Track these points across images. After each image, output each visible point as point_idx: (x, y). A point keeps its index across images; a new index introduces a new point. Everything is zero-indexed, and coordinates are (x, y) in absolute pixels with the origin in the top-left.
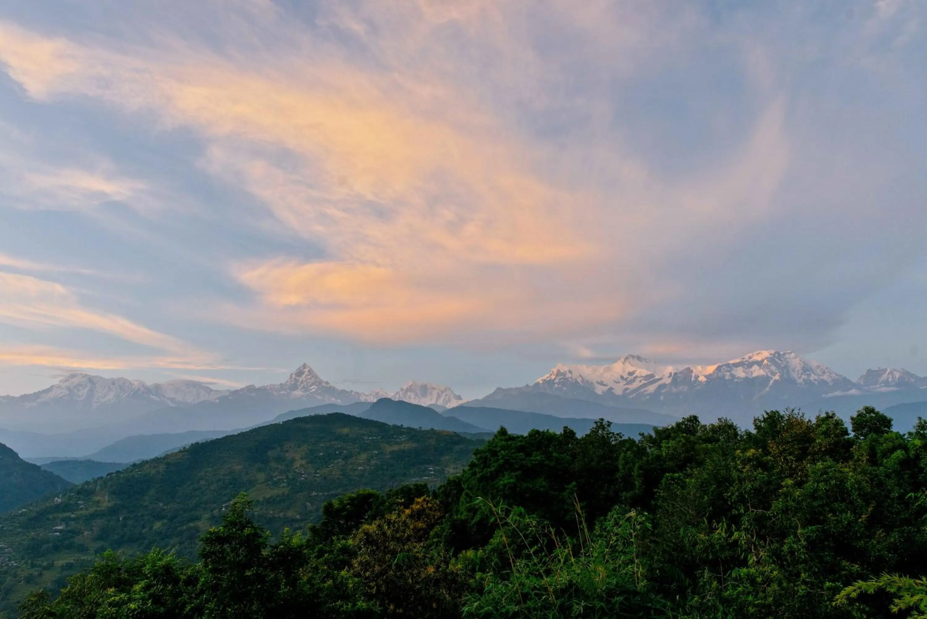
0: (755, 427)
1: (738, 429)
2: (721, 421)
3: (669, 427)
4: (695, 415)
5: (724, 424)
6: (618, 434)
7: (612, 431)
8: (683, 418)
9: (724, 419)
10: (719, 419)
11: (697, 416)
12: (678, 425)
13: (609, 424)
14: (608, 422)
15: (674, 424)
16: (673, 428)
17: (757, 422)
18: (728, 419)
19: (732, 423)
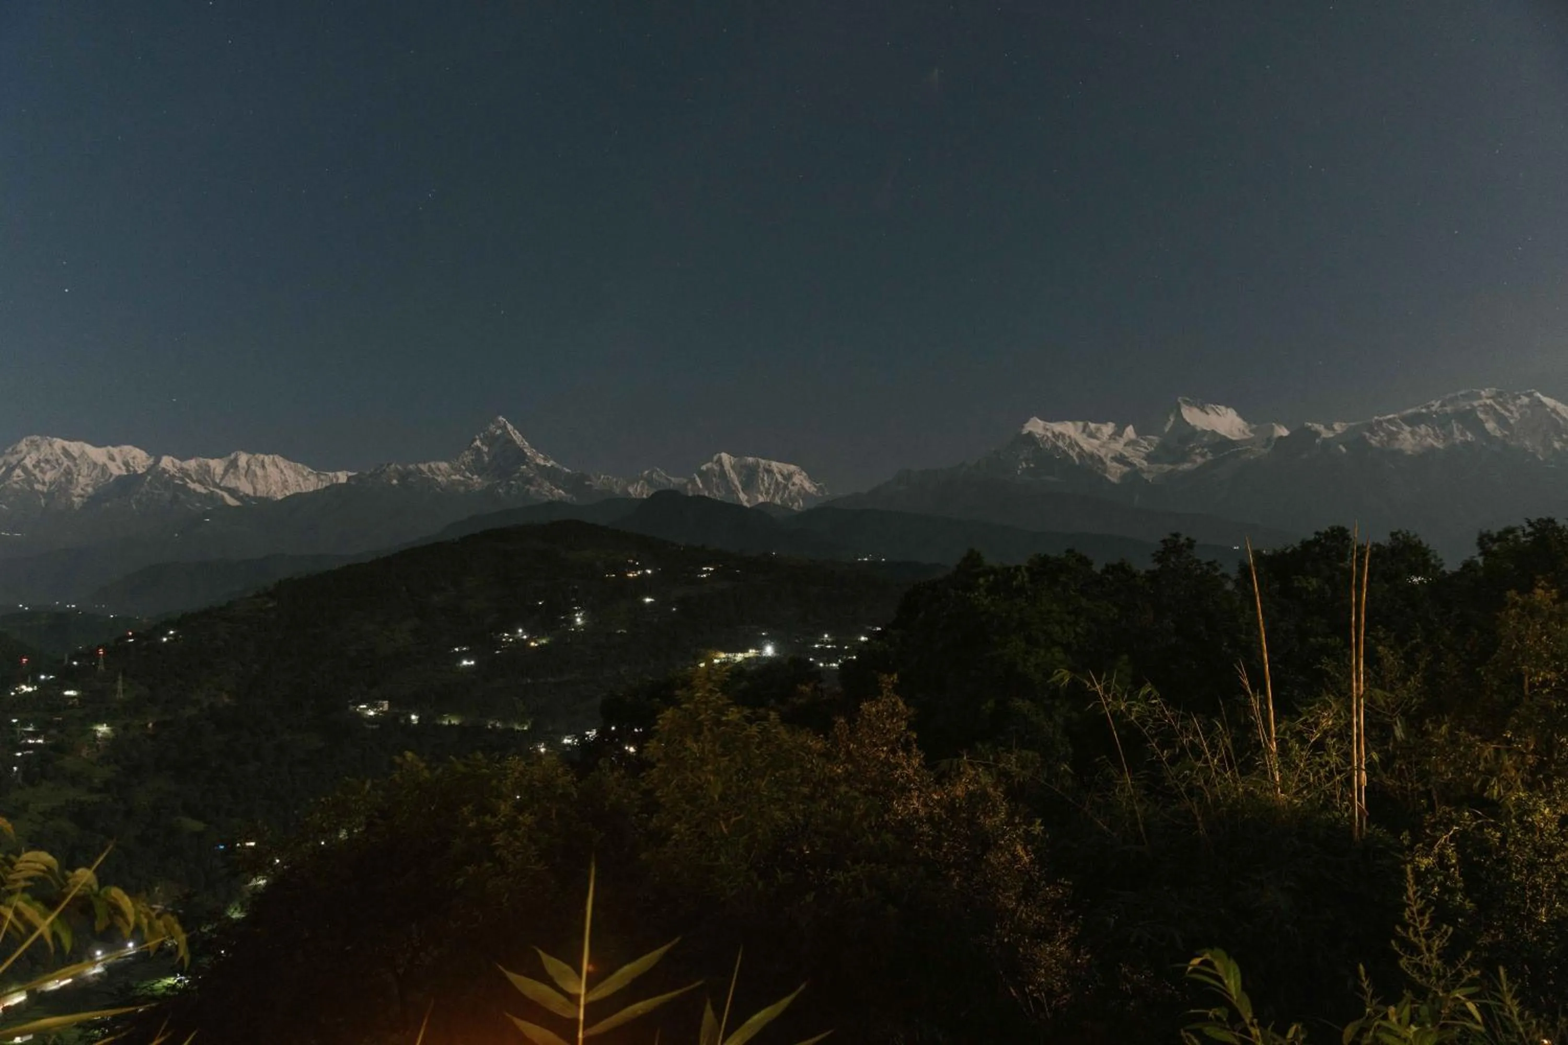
0: (1480, 551)
1: (1431, 554)
2: (1398, 539)
3: (1288, 551)
4: (1341, 525)
5: (1401, 545)
6: (1209, 564)
7: (1197, 558)
8: (1317, 533)
9: (1403, 535)
10: (1392, 534)
11: (1347, 527)
12: (1306, 545)
13: (1191, 543)
14: (1188, 539)
15: (1297, 545)
16: (1294, 551)
17: (1486, 539)
18: (1412, 534)
19: (1420, 542)
